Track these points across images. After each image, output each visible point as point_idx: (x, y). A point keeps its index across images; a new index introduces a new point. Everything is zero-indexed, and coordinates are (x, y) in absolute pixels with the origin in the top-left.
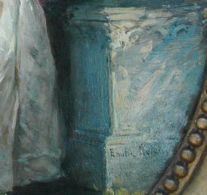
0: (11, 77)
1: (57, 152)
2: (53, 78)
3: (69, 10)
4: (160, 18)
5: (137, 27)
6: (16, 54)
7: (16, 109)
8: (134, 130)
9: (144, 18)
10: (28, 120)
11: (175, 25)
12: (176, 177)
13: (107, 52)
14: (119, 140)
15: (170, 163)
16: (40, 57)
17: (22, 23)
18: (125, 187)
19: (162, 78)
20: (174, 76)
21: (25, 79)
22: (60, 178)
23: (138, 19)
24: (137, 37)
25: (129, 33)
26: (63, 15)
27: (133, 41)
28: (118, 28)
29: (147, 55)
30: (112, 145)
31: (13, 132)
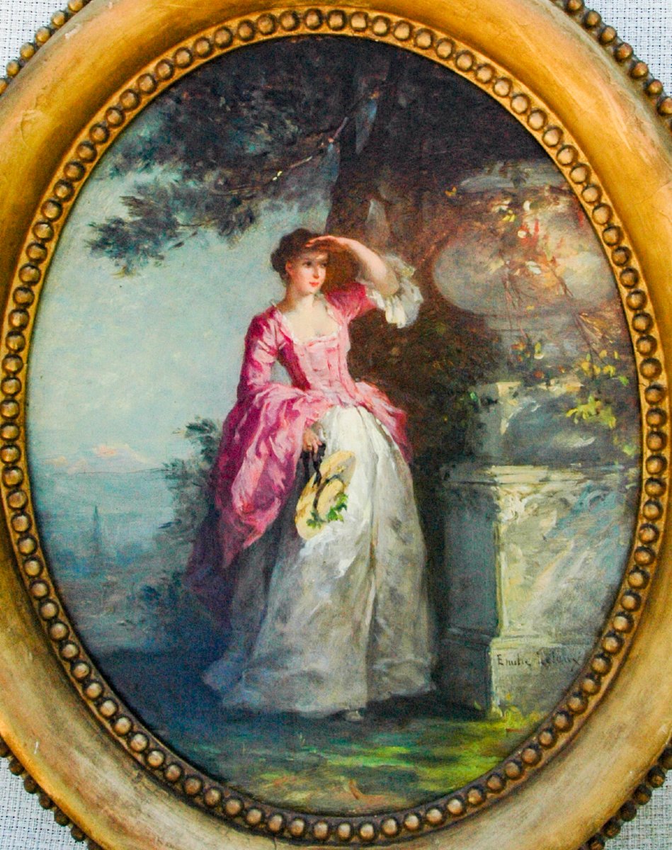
0: (365, 557)
1: (425, 657)
2: (421, 559)
3: (443, 469)
4: (566, 480)
5: (535, 492)
6: (372, 527)
7: (371, 600)
8: (528, 629)
9: (545, 480)
10: (387, 613)
11: (589, 490)
12: (584, 695)
13: (494, 524)
14: (510, 642)
15: (578, 676)
16: (404, 530)
17: (381, 485)
18: (517, 706)
19: (570, 561)
20: (586, 559)
21: (383, 560)
23: (537, 482)
24: (536, 506)
25: (525, 501)
26: (436, 474)
27: (531, 511)
28: (509, 493)
29: (549, 530)
30: (500, 650)
31: (368, 629)
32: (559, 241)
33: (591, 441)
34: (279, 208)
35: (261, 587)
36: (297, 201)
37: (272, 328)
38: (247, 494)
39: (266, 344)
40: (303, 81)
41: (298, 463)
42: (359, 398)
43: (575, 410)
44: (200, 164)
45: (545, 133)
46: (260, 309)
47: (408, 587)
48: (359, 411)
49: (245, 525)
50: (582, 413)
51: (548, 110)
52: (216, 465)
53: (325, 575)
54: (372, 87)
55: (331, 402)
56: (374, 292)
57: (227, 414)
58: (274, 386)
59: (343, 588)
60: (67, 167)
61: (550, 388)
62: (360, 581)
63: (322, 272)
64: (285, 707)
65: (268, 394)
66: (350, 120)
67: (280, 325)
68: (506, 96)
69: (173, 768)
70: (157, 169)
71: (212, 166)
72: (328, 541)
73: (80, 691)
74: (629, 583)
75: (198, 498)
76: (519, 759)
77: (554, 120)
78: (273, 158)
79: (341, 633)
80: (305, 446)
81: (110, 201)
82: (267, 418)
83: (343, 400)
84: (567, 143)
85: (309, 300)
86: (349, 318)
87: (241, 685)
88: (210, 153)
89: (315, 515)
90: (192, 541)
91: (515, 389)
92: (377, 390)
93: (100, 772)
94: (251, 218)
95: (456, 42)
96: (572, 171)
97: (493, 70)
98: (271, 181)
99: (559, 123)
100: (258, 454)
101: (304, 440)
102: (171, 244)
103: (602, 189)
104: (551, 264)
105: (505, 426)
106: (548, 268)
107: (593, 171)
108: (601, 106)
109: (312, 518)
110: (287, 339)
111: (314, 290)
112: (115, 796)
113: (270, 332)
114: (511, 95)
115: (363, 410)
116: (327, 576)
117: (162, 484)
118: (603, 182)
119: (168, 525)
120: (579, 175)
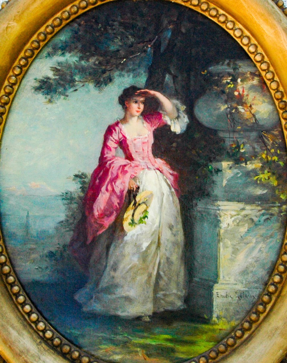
0: (155, 242)
1: (182, 291)
3: (195, 201)
4: (253, 210)
5: (238, 215)
6: (159, 227)
8: (232, 281)
9: (243, 209)
10: (165, 269)
11: (263, 215)
12: (258, 313)
13: (218, 229)
14: (223, 286)
15: (255, 304)
16: (175, 230)
17: (165, 207)
18: (224, 318)
19: (253, 248)
20: (261, 248)
21: (164, 243)
22: (183, 309)
23: (239, 210)
24: (238, 221)
25: (233, 219)
26: (191, 204)
27: (235, 223)
28: (226, 214)
29: (244, 233)
30: (218, 290)
31: (155, 277)
32: (253, 97)
33: (265, 192)
34: (123, 76)
35: (105, 254)
36: (132, 73)
37: (117, 131)
38: (100, 208)
39: (114, 138)
40: (138, 18)
41: (126, 196)
42: (157, 166)
43: (258, 177)
44: (88, 54)
45: (249, 47)
46: (112, 122)
47: (175, 258)
48: (156, 173)
49: (99, 224)
50: (262, 178)
51: (251, 37)
52: (87, 194)
53: (136, 249)
54: (169, 23)
55: (143, 167)
56: (166, 117)
57: (93, 170)
58: (116, 158)
59: (144, 256)
60: (26, 51)
61: (247, 166)
62: (153, 253)
63: (142, 106)
64: (112, 313)
65: (113, 162)
66: (159, 37)
67: (121, 130)
68: (232, 29)
69: (57, 340)
70: (68, 55)
71: (93, 55)
72: (138, 233)
73: (14, 299)
74: (282, 260)
75: (77, 210)
76: (225, 343)
77: (254, 41)
78: (122, 53)
79: (142, 278)
80: (129, 187)
81: (45, 68)
82: (112, 173)
83: (149, 167)
84: (259, 52)
85: (135, 119)
86: (153, 128)
87: (92, 301)
88: (93, 49)
89: (133, 220)
90: (73, 230)
91: (230, 166)
92: (165, 162)
93: (22, 338)
94: (110, 80)
95: (210, 3)
96: (261, 64)
97: (226, 17)
98: (120, 63)
99: (256, 43)
100: (107, 190)
101: (129, 184)
102: (72, 90)
103: (275, 73)
104: (249, 108)
105: (225, 182)
106: (248, 110)
107: (271, 65)
108: (276, 34)
109: (131, 222)
110: (124, 136)
111: (138, 114)
112: (28, 351)
113: (116, 133)
114: (234, 29)
115: (158, 172)
116: (137, 250)
117: (60, 202)
118: (275, 70)
119: (62, 222)
120: (264, 66)
